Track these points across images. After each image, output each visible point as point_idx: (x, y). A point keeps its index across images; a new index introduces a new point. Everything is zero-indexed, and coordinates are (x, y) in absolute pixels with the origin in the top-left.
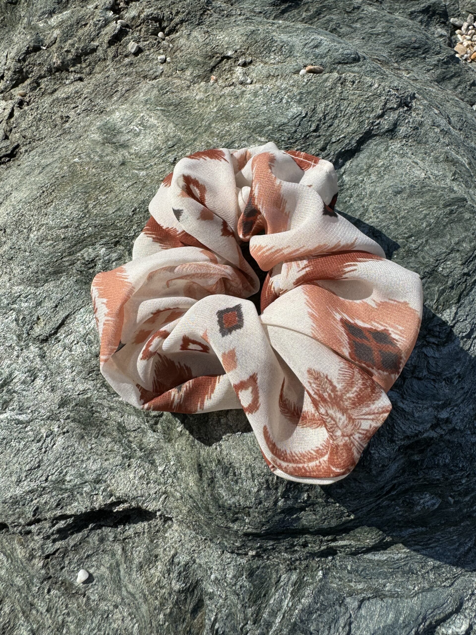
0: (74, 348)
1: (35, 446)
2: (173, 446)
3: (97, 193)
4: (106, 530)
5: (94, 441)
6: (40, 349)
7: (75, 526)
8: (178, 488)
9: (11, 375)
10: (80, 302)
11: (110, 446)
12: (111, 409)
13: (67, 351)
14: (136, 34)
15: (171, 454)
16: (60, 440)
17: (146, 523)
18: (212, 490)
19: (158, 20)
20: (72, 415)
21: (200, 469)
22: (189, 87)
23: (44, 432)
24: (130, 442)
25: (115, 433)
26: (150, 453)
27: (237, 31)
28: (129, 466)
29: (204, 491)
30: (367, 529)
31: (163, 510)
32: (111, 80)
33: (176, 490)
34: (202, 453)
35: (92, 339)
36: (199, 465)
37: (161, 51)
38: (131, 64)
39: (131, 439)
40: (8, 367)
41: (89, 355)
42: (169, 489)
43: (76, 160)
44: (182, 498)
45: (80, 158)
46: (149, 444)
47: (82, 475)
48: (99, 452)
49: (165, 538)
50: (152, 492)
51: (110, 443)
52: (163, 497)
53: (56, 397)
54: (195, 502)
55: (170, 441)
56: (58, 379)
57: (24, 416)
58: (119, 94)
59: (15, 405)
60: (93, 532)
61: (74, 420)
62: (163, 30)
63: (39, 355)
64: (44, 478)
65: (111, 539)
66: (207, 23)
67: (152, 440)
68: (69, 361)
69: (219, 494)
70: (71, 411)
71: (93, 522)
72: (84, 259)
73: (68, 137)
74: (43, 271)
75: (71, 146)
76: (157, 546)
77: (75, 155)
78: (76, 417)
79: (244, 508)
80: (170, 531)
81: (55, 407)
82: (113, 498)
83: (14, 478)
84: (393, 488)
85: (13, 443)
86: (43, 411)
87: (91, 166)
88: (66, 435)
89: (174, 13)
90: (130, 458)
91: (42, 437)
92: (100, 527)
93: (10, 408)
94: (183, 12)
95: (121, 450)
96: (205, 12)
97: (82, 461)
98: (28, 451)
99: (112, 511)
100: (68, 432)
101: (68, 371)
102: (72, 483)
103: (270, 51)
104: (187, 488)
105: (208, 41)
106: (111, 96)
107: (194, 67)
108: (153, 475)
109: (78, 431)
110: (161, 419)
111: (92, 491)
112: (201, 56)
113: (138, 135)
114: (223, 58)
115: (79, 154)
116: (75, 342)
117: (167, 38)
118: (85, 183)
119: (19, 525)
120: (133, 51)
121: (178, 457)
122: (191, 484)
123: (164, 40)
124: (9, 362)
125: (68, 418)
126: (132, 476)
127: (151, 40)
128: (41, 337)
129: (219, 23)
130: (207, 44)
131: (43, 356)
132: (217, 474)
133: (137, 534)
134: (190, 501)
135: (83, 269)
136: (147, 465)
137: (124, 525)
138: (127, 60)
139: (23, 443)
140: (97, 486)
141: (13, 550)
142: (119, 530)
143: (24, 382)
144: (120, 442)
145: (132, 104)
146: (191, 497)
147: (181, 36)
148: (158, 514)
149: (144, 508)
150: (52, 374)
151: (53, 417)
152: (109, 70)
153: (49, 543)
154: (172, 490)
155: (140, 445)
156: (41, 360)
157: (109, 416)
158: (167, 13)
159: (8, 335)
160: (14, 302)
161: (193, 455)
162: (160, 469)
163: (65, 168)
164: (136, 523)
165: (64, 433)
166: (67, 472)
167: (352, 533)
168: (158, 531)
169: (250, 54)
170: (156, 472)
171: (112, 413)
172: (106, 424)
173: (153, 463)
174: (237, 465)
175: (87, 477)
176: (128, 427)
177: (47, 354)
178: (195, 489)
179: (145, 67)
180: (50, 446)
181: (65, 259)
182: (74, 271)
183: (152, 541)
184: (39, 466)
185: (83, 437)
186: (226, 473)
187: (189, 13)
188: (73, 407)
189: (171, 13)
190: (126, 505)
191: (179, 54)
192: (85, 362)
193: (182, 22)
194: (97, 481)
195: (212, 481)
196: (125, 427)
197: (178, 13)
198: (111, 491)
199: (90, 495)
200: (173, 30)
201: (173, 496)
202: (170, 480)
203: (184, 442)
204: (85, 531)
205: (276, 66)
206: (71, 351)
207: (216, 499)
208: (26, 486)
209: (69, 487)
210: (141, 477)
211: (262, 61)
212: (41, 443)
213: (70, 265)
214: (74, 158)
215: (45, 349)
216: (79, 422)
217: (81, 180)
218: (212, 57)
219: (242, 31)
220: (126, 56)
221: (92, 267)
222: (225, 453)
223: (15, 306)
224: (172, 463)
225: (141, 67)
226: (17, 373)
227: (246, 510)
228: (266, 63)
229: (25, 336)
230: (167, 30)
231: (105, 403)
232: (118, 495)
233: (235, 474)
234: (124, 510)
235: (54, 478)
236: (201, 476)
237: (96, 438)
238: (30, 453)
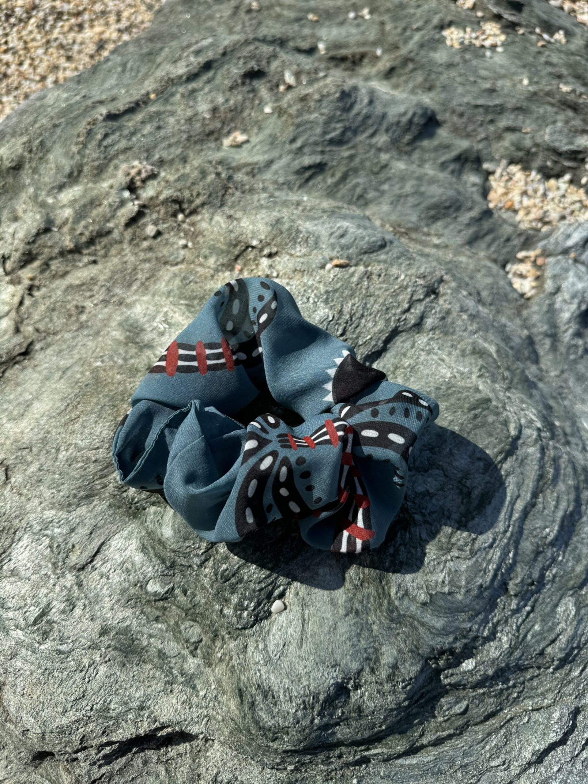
0: (111, 576)
1: (78, 677)
2: (213, 671)
3: (125, 406)
4: (150, 753)
5: (135, 668)
6: (77, 577)
7: (119, 751)
8: (220, 711)
9: (49, 605)
10: (115, 528)
11: (151, 672)
12: (150, 636)
13: (104, 579)
14: (154, 216)
15: (212, 678)
16: (103, 669)
17: (187, 744)
18: (253, 713)
19: (178, 201)
20: (113, 643)
21: (241, 694)
22: (212, 276)
23: (86, 661)
24: (171, 668)
25: (156, 660)
26: (191, 678)
27: (262, 219)
28: (171, 691)
29: (245, 714)
30: (397, 736)
31: (205, 732)
32: (130, 267)
33: (217, 713)
34: (242, 677)
35: (130, 567)
36: (240, 690)
37: (182, 234)
38: (150, 249)
39: (172, 665)
40: (46, 596)
41: (127, 584)
42: (211, 712)
43: (99, 364)
44: (223, 720)
45: (103, 361)
46: (189, 669)
47: (126, 703)
48: (142, 680)
49: (206, 758)
50: (195, 716)
51: (151, 669)
52: (206, 719)
53: (97, 626)
54: (236, 724)
55: (210, 665)
56: (97, 607)
57: (65, 646)
58: (138, 283)
59: (55, 634)
60: (137, 755)
61: (115, 649)
62: (182, 211)
63: (77, 584)
64: (89, 708)
65: (154, 761)
66: (230, 204)
67: (192, 665)
68: (108, 589)
69: (260, 717)
70: (112, 640)
71: (137, 746)
72: (117, 482)
73: (86, 332)
74: (75, 496)
75: (90, 343)
76: (199, 766)
77: (96, 358)
78: (118, 645)
79: (283, 728)
80: (211, 751)
81: (95, 636)
82: (157, 724)
83: (60, 709)
84: (422, 697)
85: (56, 674)
86: (83, 641)
87: (116, 371)
88: (108, 663)
89: (195, 194)
90: (172, 684)
91: (84, 667)
92: (143, 750)
93: (51, 639)
94: (204, 194)
95: (163, 676)
96: (226, 191)
97: (126, 689)
98: (71, 682)
99: (156, 735)
100: (109, 660)
101: (107, 599)
102: (117, 711)
103: (295, 242)
104: (228, 712)
105: (231, 227)
106: (130, 285)
107: (218, 255)
108: (195, 700)
109: (119, 659)
110: (201, 645)
111: (136, 718)
112: (225, 244)
113: (162, 334)
114: (247, 247)
115: (101, 357)
116: (113, 570)
117: (188, 220)
118: (111, 393)
119: (65, 754)
120: (152, 234)
121: (219, 682)
122: (233, 707)
123: (183, 222)
124: (46, 591)
125: (109, 646)
126: (174, 701)
127: (170, 223)
128: (78, 566)
129: (242, 204)
130: (231, 231)
131: (80, 585)
132: (257, 698)
133: (179, 755)
134: (232, 723)
135: (116, 493)
136: (188, 690)
137: (167, 747)
138: (145, 244)
139: (65, 673)
140: (142, 713)
141: (59, 776)
142: (162, 752)
143: (63, 612)
144: (161, 668)
145: (153, 295)
146: (232, 720)
147: (203, 219)
148: (201, 736)
149: (187, 731)
150: (90, 603)
151: (94, 646)
152: (126, 255)
153: (95, 769)
154: (214, 713)
155: (181, 671)
156: (79, 589)
157: (149, 644)
158: (187, 194)
159: (43, 563)
160: (46, 529)
161: (234, 680)
162: (202, 693)
163: (88, 373)
164: (178, 744)
165: (106, 662)
166: (111, 701)
167: (384, 741)
168: (199, 751)
169: (275, 245)
170: (198, 696)
171: (152, 640)
172: (147, 651)
173: (194, 688)
174: (276, 688)
175: (130, 705)
176: (168, 654)
177: (85, 583)
178: (237, 712)
179: (165, 251)
180: (93, 675)
181: (96, 482)
182: (107, 494)
183: (194, 761)
184: (83, 696)
185: (124, 665)
186: (266, 697)
187: (210, 195)
188: (114, 636)
189: (192, 195)
190: (170, 730)
191: (200, 239)
192: (124, 591)
193: (203, 204)
194: (142, 708)
195: (253, 705)
196: (165, 654)
197: (198, 195)
198: (155, 717)
199: (135, 722)
200: (194, 212)
201: (215, 719)
202: (211, 704)
203: (224, 667)
204: (129, 755)
205: (302, 260)
206: (108, 579)
207: (257, 722)
208: (72, 716)
209: (114, 715)
210: (184, 702)
211: (288, 253)
212: (84, 673)
213: (103, 488)
214: (96, 361)
215: (82, 577)
216: (120, 650)
217: (107, 389)
218: (235, 246)
219: (267, 220)
220: (145, 239)
221: (126, 491)
222: (264, 677)
223: (46, 532)
224: (213, 687)
225: (161, 252)
226: (55, 603)
227: (285, 730)
228: (292, 255)
229: (60, 564)
230: (187, 212)
231: (145, 630)
232: (162, 720)
233: (273, 697)
234: (168, 734)
235: (99, 706)
236: (242, 700)
237: (137, 665)
238: (74, 683)
